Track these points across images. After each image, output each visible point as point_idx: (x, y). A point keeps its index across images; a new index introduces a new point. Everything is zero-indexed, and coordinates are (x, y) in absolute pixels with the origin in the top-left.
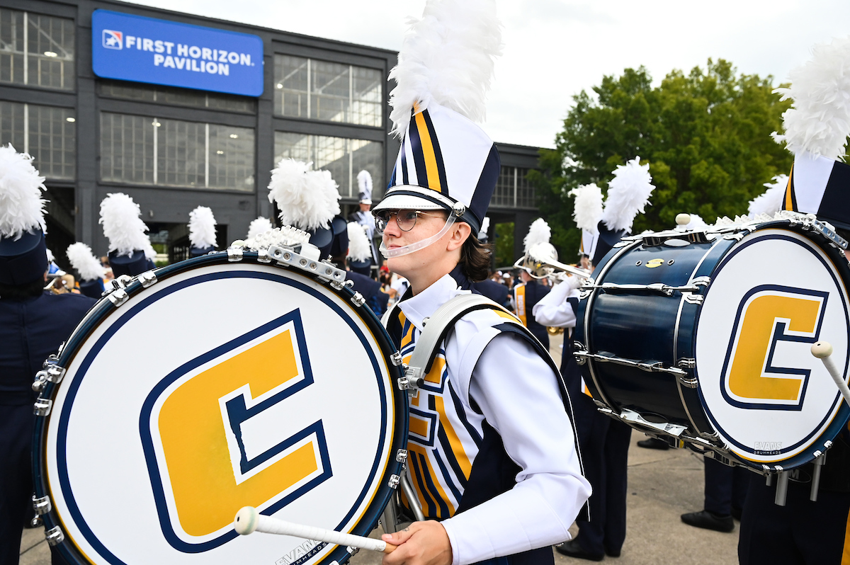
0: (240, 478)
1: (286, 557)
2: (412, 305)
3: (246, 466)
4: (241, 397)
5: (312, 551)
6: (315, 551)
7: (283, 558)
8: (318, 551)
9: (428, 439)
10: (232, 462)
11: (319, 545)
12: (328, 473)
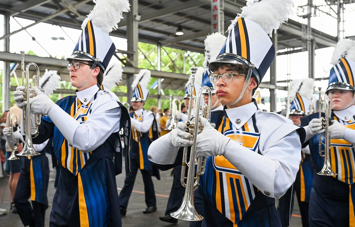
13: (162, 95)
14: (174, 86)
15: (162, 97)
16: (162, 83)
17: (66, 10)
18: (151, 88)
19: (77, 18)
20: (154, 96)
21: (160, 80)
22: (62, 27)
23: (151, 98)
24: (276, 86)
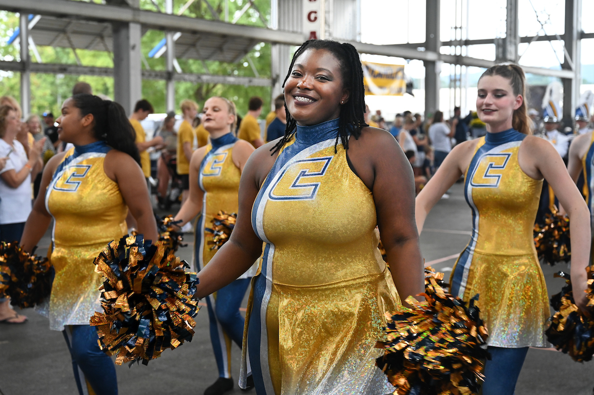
13: (178, 73)
14: (203, 52)
15: (176, 76)
16: (177, 43)
18: (150, 55)
20: (159, 75)
21: (172, 37)
23: (151, 79)
24: (439, 55)
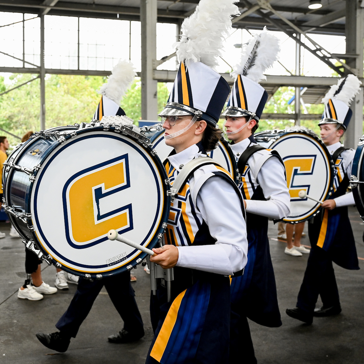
0: (97, 222)
1: (110, 259)
2: (175, 158)
3: (100, 217)
4: (101, 188)
5: (121, 260)
6: (122, 260)
7: (109, 259)
8: (124, 260)
9: (174, 222)
10: (94, 215)
11: (124, 258)
12: (131, 228)
17: (257, 8)
19: (272, 17)
22: (250, 30)
